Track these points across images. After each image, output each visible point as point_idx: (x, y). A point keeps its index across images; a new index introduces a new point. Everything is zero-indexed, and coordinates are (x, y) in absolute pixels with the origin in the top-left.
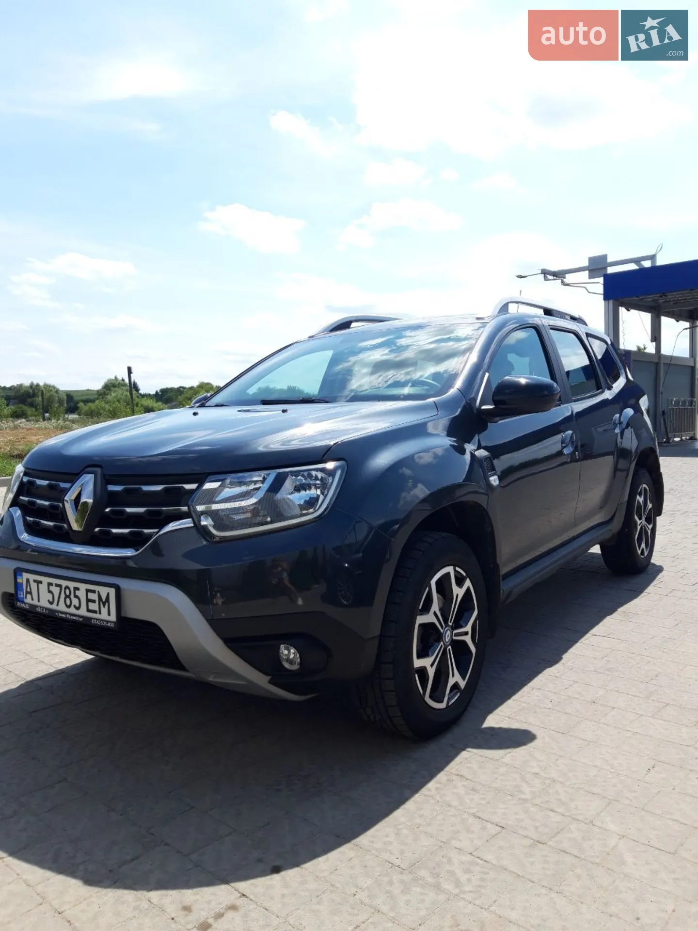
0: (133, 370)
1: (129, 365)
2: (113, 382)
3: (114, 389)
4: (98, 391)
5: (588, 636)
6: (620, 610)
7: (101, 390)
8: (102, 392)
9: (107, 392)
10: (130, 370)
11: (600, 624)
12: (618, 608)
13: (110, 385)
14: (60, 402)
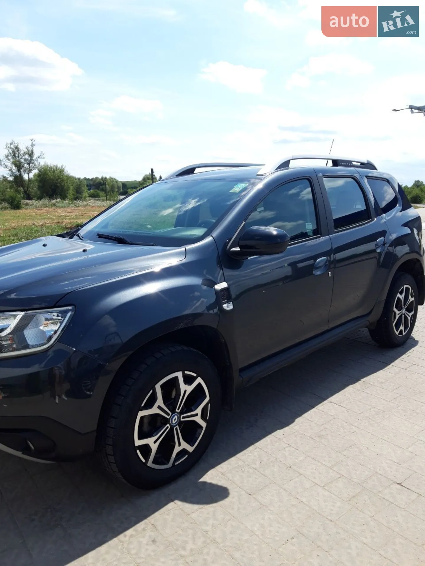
0: (154, 171)
1: (152, 168)
2: (148, 177)
3: (148, 181)
4: (140, 182)
5: (326, 402)
6: (362, 380)
7: (141, 181)
8: (142, 183)
9: (144, 183)
10: (152, 170)
11: (341, 392)
12: (361, 379)
13: (146, 178)
14: (118, 188)
